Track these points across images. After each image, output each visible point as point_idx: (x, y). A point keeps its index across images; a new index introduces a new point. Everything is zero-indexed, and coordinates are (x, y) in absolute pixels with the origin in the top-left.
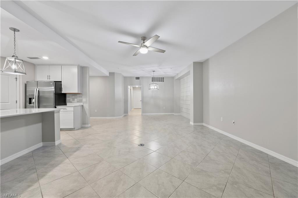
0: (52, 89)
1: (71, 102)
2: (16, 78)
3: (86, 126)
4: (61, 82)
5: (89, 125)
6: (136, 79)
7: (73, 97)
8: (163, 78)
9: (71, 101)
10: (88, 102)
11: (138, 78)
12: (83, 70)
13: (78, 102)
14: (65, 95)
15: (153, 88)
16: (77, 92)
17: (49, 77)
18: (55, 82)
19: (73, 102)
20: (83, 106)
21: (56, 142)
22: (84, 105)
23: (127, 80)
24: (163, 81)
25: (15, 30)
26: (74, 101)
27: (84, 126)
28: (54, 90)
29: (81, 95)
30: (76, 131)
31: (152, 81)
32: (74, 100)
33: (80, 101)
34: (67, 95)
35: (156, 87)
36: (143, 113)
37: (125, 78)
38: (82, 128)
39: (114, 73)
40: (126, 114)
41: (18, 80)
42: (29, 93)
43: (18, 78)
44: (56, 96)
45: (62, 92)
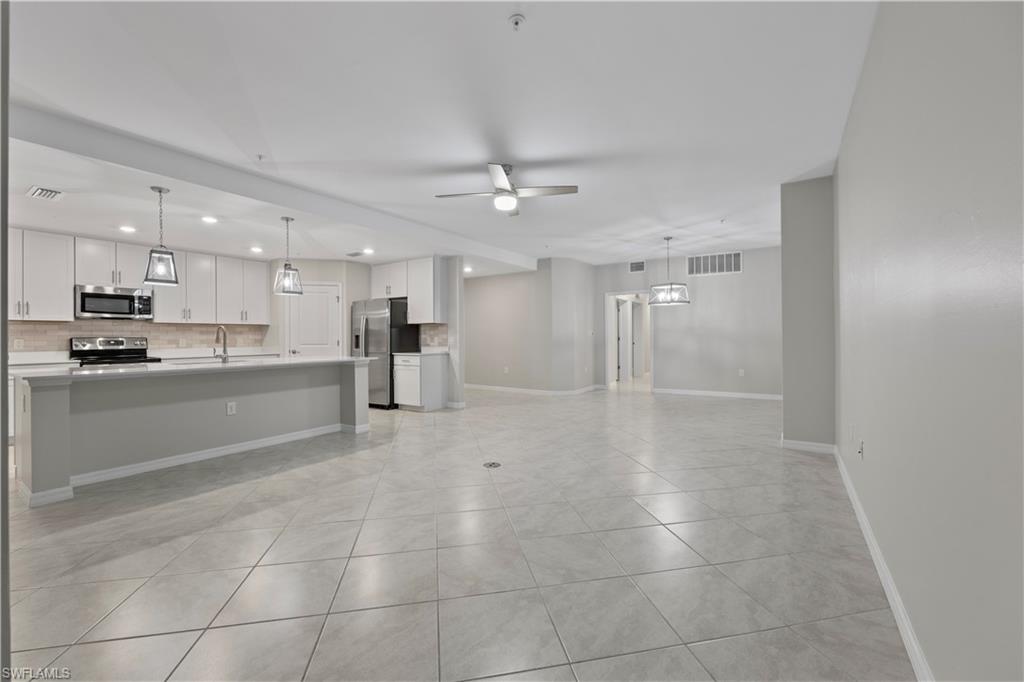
1: (429, 345)
2: (338, 297)
3: (455, 405)
4: (406, 298)
5: (462, 404)
6: (632, 270)
7: (432, 333)
8: (737, 256)
9: (428, 342)
10: (458, 345)
11: (638, 266)
12: (446, 266)
13: (440, 344)
14: (416, 328)
15: (669, 298)
16: (432, 322)
17: (388, 289)
18: (390, 299)
19: (431, 343)
20: (448, 355)
21: (357, 427)
22: (452, 353)
23: (604, 276)
24: (737, 268)
25: (287, 219)
26: (433, 341)
27: (450, 404)
28: (389, 315)
29: (444, 328)
30: (427, 414)
31: (691, 271)
32: (432, 339)
33: (443, 343)
34: (422, 329)
35: (676, 296)
36: (655, 387)
37: (597, 270)
38: (446, 408)
39: (549, 259)
40: (597, 386)
41: (340, 300)
42: (355, 326)
43: (340, 296)
44: (394, 330)
45: (410, 322)
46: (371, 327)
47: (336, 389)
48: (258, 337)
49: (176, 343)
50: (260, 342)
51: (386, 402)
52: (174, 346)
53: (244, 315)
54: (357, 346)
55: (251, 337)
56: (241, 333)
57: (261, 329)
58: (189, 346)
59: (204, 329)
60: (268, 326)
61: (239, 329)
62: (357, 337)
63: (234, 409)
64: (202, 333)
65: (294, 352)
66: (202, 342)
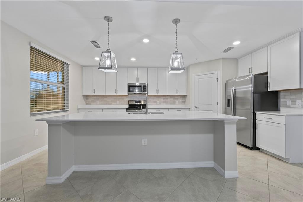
0: (250, 87)
1: (289, 107)
2: (217, 79)
4: (267, 73)
9: (288, 105)
14: (276, 94)
16: (298, 87)
17: (251, 70)
18: (253, 75)
19: (292, 106)
25: (176, 21)
26: (295, 104)
28: (252, 89)
30: (290, 165)
32: (294, 102)
34: (281, 95)
41: (219, 81)
42: (228, 94)
43: (219, 78)
44: (256, 95)
45: (270, 89)
46: (238, 95)
47: (211, 136)
48: (183, 100)
49: (155, 102)
50: (184, 102)
51: (250, 145)
52: (155, 103)
53: (177, 91)
54: (229, 105)
55: (181, 100)
56: (177, 99)
57: (184, 97)
58: (160, 104)
59: (165, 97)
60: (187, 95)
61: (176, 97)
62: (229, 100)
63: (146, 142)
64: (164, 99)
65: (196, 108)
66: (164, 102)
